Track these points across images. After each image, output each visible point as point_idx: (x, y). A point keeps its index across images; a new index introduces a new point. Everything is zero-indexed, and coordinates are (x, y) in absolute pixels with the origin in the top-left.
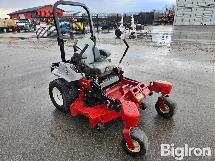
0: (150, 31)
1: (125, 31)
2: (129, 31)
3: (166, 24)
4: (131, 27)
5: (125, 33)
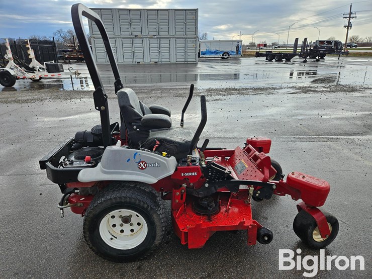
0: (78, 73)
1: (24, 74)
2: (34, 74)
3: (78, 62)
4: (31, 66)
5: (24, 78)
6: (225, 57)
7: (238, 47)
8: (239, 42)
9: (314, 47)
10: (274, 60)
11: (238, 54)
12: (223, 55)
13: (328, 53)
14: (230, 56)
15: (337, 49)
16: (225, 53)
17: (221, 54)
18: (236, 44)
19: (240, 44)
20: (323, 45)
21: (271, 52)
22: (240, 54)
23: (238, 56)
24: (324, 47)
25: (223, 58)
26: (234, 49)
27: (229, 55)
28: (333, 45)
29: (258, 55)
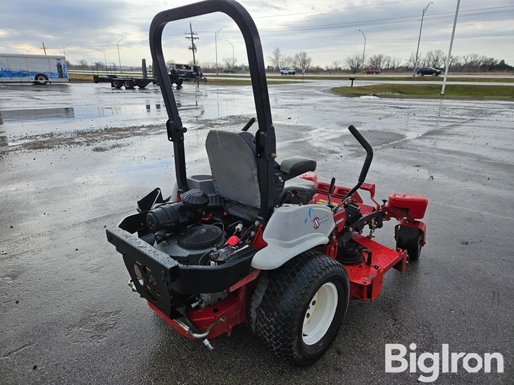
6: (40, 82)
7: (59, 66)
8: (59, 60)
9: (172, 71)
10: (123, 88)
11: (62, 77)
12: (36, 78)
13: (186, 80)
14: (50, 80)
15: (198, 74)
16: (38, 76)
17: (34, 78)
18: (55, 63)
19: (62, 63)
20: (181, 70)
21: (115, 77)
22: (66, 77)
23: (62, 80)
24: (183, 73)
25: (36, 84)
26: (55, 70)
27: (47, 79)
28: (192, 70)
29: (97, 80)
